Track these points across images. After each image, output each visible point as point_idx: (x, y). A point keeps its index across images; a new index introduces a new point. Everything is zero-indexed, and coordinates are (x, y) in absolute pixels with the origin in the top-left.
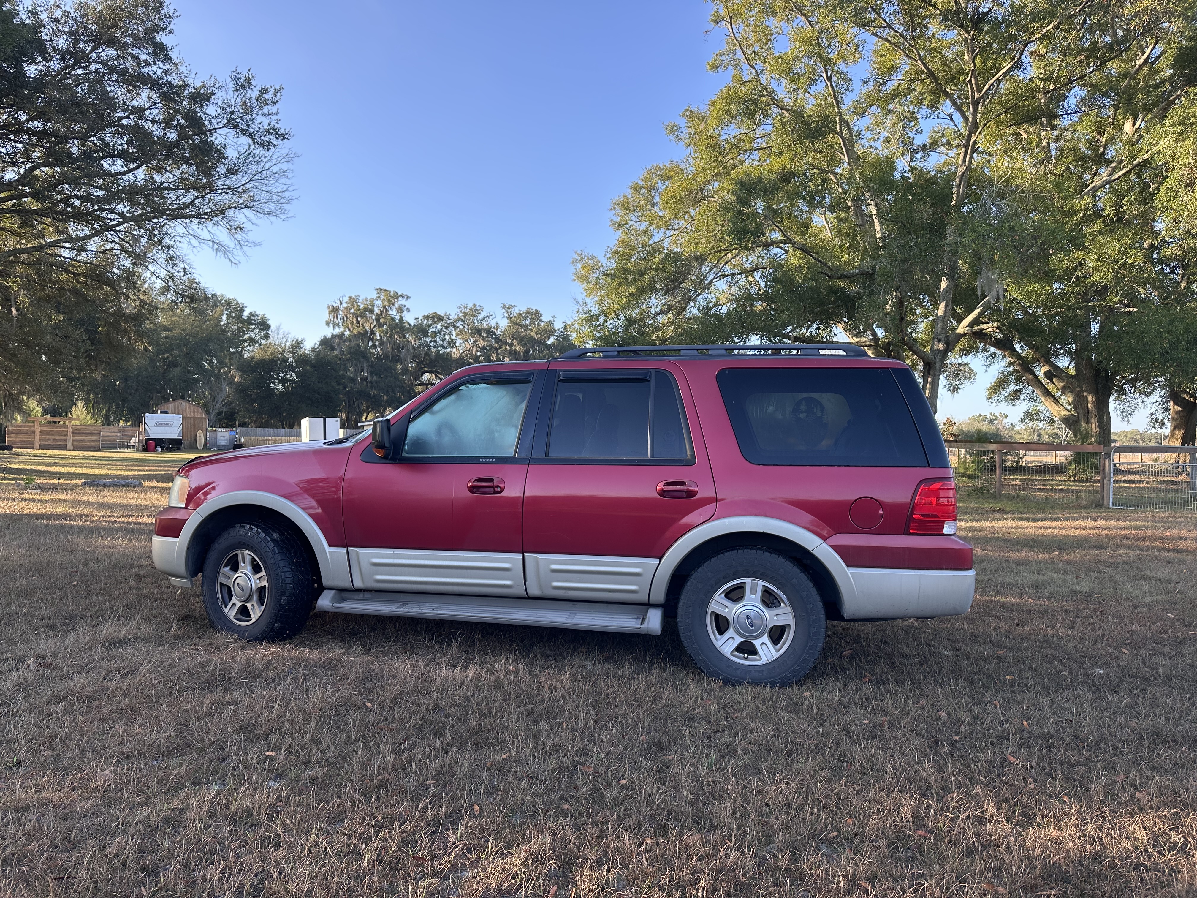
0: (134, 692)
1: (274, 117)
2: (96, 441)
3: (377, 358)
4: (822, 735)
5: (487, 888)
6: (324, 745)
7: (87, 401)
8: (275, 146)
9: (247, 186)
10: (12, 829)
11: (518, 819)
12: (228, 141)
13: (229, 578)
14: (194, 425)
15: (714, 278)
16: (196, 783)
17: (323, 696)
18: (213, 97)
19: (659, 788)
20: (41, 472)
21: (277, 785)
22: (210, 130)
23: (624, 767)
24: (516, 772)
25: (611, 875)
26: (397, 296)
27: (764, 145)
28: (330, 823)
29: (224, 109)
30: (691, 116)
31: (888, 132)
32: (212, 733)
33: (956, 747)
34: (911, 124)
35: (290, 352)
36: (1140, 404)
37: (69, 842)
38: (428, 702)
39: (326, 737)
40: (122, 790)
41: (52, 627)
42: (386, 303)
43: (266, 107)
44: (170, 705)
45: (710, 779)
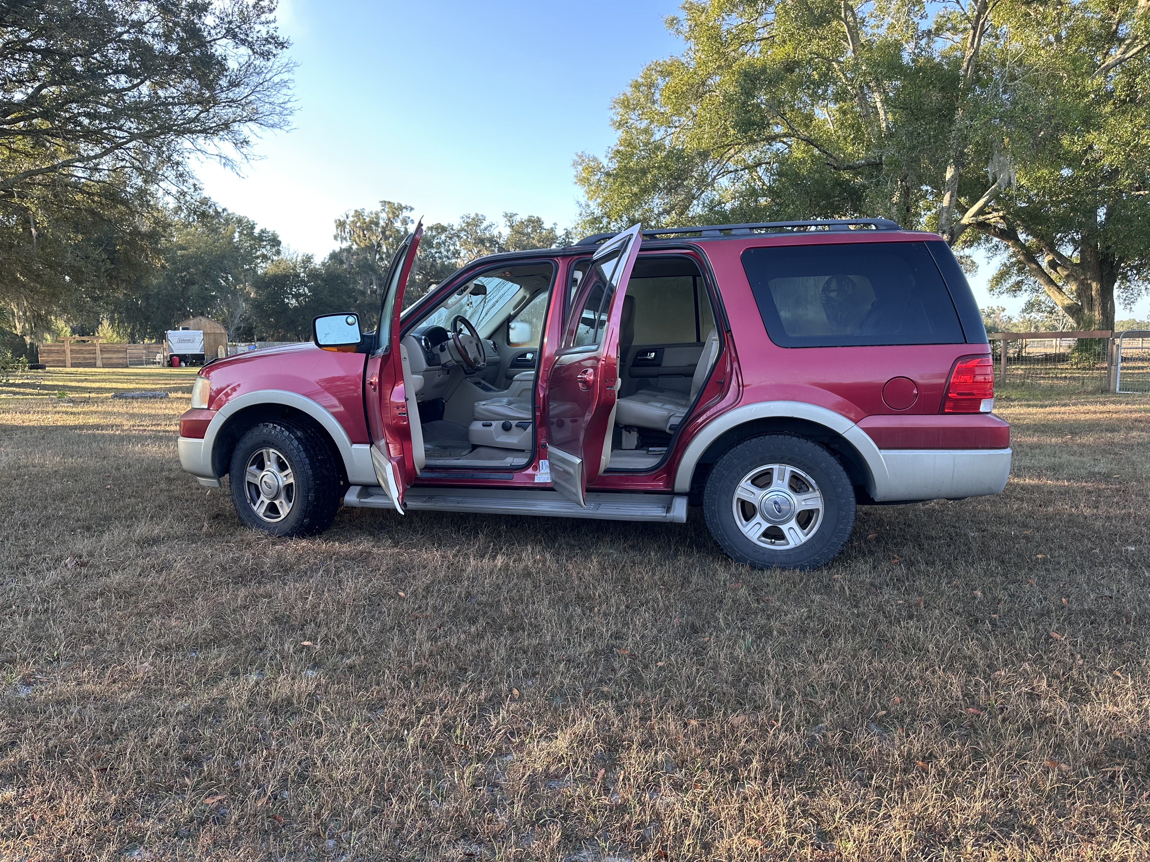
0: (169, 587)
1: (272, 25)
2: (124, 358)
3: (385, 271)
4: (858, 616)
5: (533, 772)
6: (360, 634)
7: (112, 320)
8: (274, 55)
9: (249, 98)
10: (55, 721)
11: (558, 702)
12: (228, 52)
13: (256, 477)
14: (215, 341)
15: (718, 175)
16: (235, 673)
17: (356, 587)
18: (211, 7)
19: (697, 670)
20: (73, 387)
21: (315, 674)
22: (210, 42)
23: (660, 649)
24: (552, 656)
25: (659, 757)
26: (401, 208)
27: (766, 35)
28: (370, 710)
29: (221, 19)
30: (690, 8)
31: (893, 18)
32: (247, 625)
33: (996, 625)
34: (916, 9)
35: (301, 267)
36: (1143, 291)
37: (112, 733)
38: (459, 590)
39: (362, 626)
40: (162, 681)
41: (88, 529)
42: (391, 215)
43: (263, 15)
44: (206, 599)
45: (749, 661)
